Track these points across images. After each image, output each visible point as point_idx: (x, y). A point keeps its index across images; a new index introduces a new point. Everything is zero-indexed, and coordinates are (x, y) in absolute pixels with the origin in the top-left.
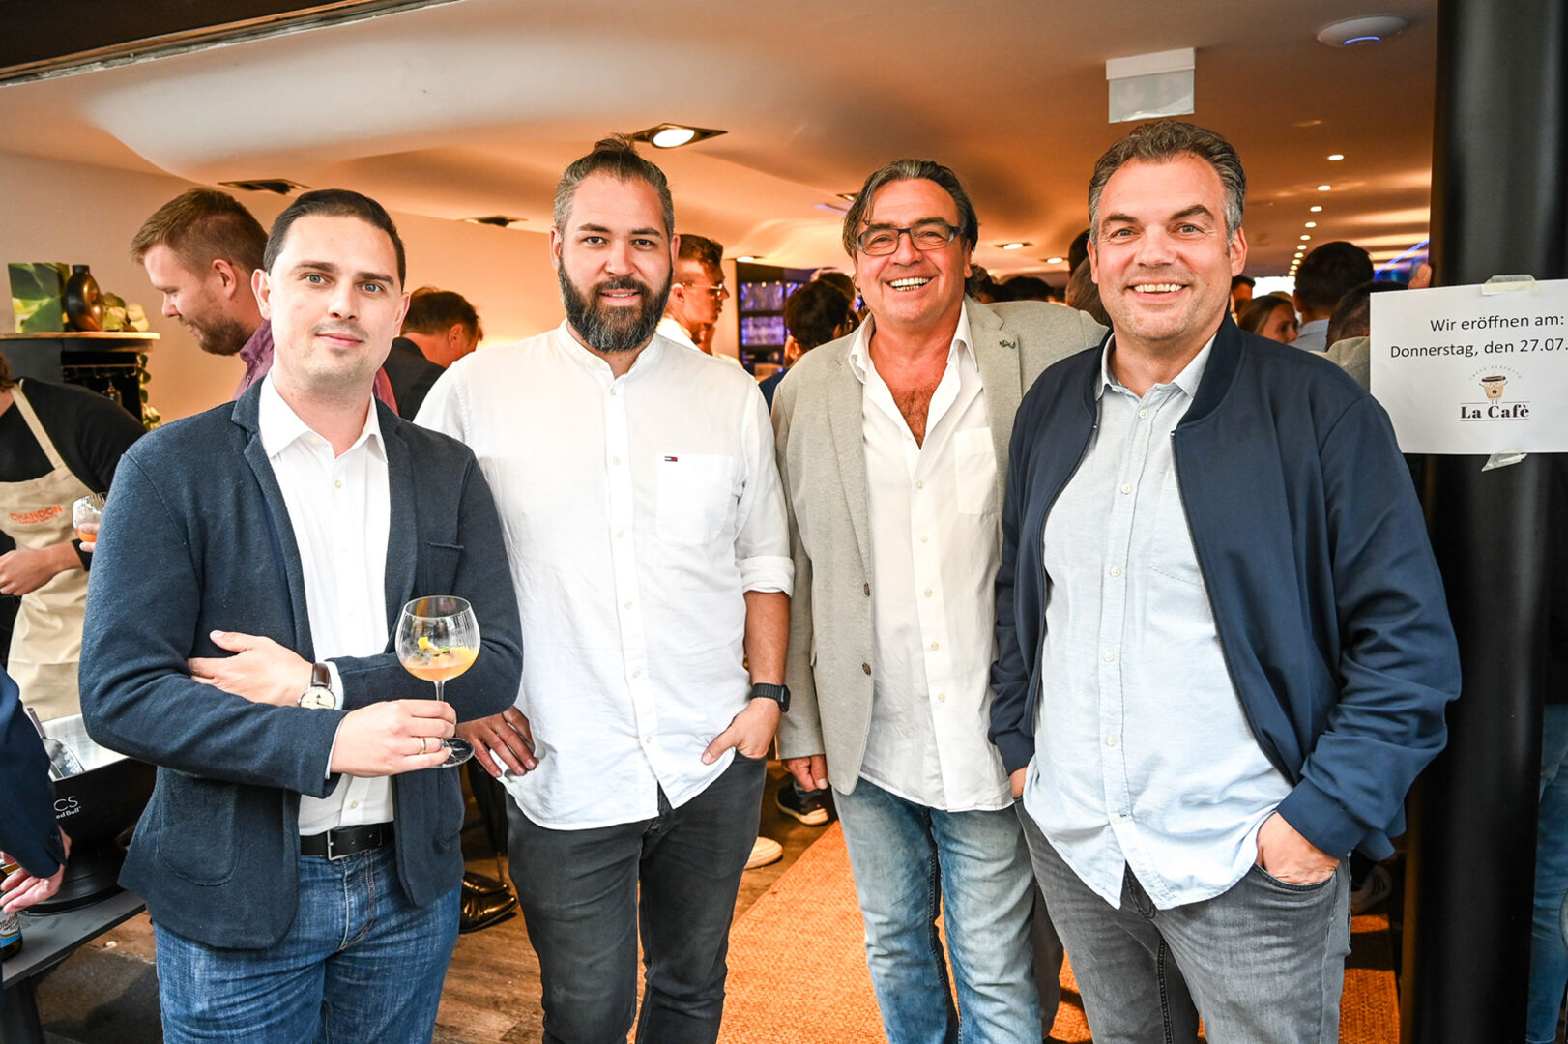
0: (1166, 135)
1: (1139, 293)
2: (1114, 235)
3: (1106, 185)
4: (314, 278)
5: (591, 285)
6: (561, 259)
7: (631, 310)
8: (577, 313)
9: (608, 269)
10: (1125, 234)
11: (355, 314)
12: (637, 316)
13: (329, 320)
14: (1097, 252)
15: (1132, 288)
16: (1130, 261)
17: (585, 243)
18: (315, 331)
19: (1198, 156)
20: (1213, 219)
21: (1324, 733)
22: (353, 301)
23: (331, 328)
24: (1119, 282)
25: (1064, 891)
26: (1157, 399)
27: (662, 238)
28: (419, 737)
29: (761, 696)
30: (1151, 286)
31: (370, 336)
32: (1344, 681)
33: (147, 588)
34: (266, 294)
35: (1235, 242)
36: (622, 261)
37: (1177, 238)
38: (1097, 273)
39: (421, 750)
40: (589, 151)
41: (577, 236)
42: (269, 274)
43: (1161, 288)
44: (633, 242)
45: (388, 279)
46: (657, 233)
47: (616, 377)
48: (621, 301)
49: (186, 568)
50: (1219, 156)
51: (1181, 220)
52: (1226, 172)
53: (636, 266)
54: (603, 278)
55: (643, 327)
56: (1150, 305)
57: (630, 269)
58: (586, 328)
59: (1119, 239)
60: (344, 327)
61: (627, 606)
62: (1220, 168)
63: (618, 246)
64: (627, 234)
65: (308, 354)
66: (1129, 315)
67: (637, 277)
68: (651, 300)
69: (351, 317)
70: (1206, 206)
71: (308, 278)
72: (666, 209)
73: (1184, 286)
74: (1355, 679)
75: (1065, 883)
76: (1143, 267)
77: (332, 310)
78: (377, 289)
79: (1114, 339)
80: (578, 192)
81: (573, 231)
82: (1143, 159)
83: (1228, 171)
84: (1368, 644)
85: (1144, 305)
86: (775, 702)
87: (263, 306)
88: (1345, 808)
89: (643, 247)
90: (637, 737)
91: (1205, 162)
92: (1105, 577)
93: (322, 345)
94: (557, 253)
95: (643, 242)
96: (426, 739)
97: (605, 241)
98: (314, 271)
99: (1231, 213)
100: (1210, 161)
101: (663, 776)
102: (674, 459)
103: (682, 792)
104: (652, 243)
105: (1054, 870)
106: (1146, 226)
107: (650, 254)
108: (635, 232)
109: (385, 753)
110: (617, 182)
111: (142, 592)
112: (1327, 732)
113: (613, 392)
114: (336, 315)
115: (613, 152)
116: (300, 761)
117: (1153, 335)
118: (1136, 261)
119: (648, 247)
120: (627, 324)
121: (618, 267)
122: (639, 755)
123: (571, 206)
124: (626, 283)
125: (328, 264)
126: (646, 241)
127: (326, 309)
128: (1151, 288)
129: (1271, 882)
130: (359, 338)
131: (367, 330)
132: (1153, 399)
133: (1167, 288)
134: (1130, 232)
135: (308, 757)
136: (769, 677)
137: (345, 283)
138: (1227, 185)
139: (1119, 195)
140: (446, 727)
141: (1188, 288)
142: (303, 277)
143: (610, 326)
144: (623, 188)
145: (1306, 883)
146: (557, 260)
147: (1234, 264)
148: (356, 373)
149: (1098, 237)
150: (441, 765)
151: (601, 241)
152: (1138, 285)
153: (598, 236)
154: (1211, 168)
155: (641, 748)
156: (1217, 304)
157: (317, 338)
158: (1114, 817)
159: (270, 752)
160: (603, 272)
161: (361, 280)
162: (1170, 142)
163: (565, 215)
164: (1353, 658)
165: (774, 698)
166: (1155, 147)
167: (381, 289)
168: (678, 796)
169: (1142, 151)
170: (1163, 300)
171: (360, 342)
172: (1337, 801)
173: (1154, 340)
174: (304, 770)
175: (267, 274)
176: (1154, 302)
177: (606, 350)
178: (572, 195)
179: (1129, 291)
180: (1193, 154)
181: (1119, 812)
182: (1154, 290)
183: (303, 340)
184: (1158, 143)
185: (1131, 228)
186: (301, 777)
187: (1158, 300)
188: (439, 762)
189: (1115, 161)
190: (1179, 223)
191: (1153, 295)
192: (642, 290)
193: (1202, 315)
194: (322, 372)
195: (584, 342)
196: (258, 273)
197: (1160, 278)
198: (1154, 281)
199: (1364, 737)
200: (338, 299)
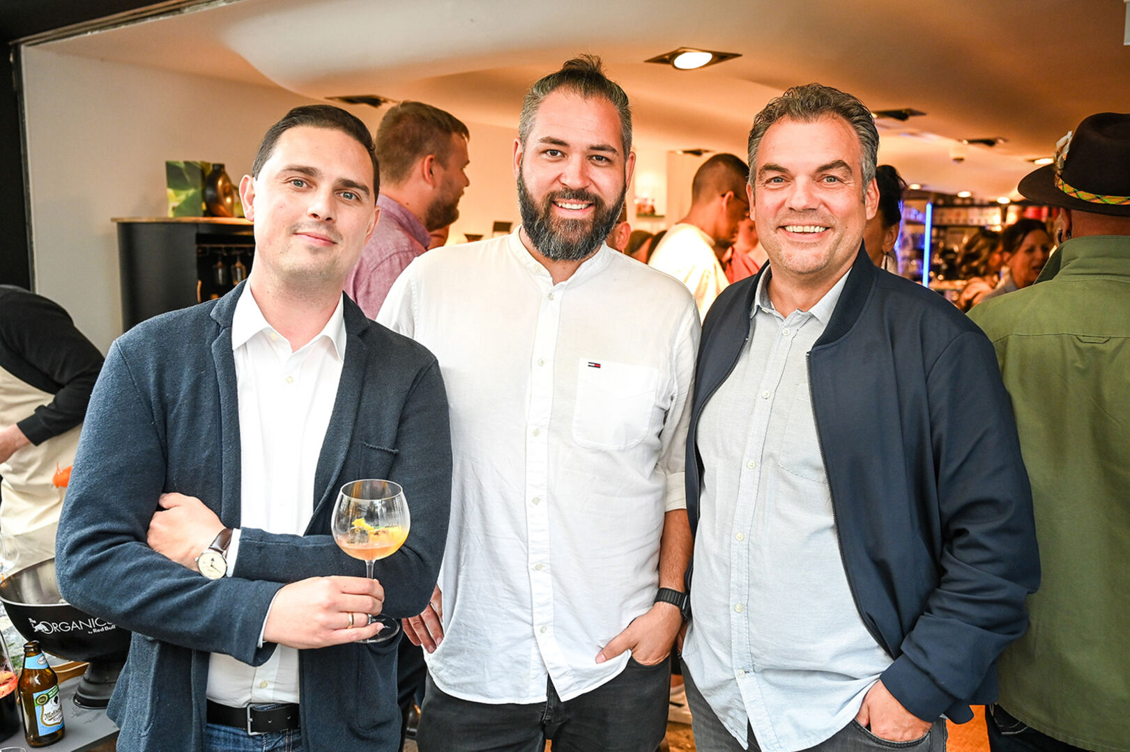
0: (813, 98)
1: (789, 232)
2: (768, 182)
3: (763, 138)
4: (298, 183)
5: (545, 193)
6: (521, 169)
7: (583, 223)
8: (531, 219)
9: (563, 180)
10: (778, 181)
11: (333, 216)
12: (588, 228)
13: (308, 219)
14: (754, 195)
15: (783, 227)
16: (782, 204)
17: (544, 156)
18: (293, 229)
19: (840, 117)
20: (851, 172)
21: (923, 615)
22: (332, 205)
23: (309, 227)
24: (773, 222)
25: (711, 739)
26: (798, 321)
27: (618, 155)
28: (348, 612)
29: (664, 601)
30: (799, 227)
31: (344, 238)
32: (944, 571)
33: (116, 459)
34: (251, 198)
35: (870, 191)
36: (577, 175)
37: (821, 187)
38: (754, 211)
39: (349, 625)
40: (558, 68)
41: (537, 147)
42: (257, 180)
43: (807, 229)
44: (591, 157)
45: (365, 188)
46: (614, 150)
47: (554, 285)
48: (572, 211)
49: (153, 444)
50: (857, 118)
51: (824, 173)
52: (862, 132)
53: (591, 180)
54: (557, 187)
55: (592, 238)
56: (798, 243)
57: (584, 182)
58: (537, 235)
59: (772, 185)
60: (321, 227)
61: (536, 501)
62: (858, 128)
63: (575, 160)
64: (585, 149)
65: (285, 251)
66: (780, 250)
67: (593, 190)
68: (603, 213)
69: (329, 219)
70: (846, 162)
71: (293, 182)
72: (625, 128)
73: (827, 228)
74: (953, 571)
75: (712, 732)
76: (793, 211)
77: (311, 211)
78: (354, 197)
79: (770, 269)
80: (542, 106)
81: (534, 142)
82: (793, 117)
83: (863, 131)
84: (962, 541)
85: (792, 243)
86: (676, 608)
87: (247, 209)
88: (933, 680)
89: (599, 163)
90: (532, 625)
91: (845, 122)
92: (743, 468)
93: (300, 243)
94: (518, 163)
95: (600, 158)
96: (354, 614)
97: (563, 154)
98: (299, 175)
99: (866, 166)
100: (850, 121)
101: (551, 666)
102: (598, 366)
103: (571, 686)
104: (607, 159)
105: (704, 720)
106: (795, 176)
107: (607, 170)
108: (593, 148)
109: (315, 626)
110: (579, 98)
111: (111, 463)
112: (926, 613)
113: (550, 296)
114: (315, 215)
115: (580, 71)
116: (238, 625)
117: (800, 269)
118: (787, 205)
119: (604, 163)
120: (576, 236)
121: (573, 181)
122: (531, 642)
123: (534, 119)
124: (580, 195)
125: (312, 168)
126: (603, 157)
127: (306, 210)
128: (800, 229)
129: (874, 741)
130: (334, 239)
131: (342, 233)
132: (795, 321)
133: (812, 229)
134: (782, 179)
135: (245, 623)
136: (674, 585)
137: (325, 188)
138: (863, 142)
139: (773, 148)
140: (374, 604)
141: (830, 230)
142: (288, 181)
143: (561, 235)
144: (584, 103)
145: (903, 741)
146: (518, 170)
147: (868, 209)
148: (328, 272)
149: (756, 182)
150: (365, 640)
151: (559, 154)
152: (787, 226)
153: (556, 149)
154: (850, 127)
155: (534, 636)
156: (854, 244)
157: (294, 236)
158: (738, 673)
159: (211, 615)
160: (557, 182)
161: (340, 187)
162: (817, 104)
163: (528, 126)
164: (951, 552)
165: (675, 604)
166: (804, 108)
167: (357, 198)
168: (567, 689)
169: (793, 111)
170: (809, 239)
171: (334, 243)
172: (927, 674)
173: (800, 273)
174: (241, 635)
175: (254, 178)
176: (802, 241)
177: (555, 259)
178: (536, 108)
179: (780, 229)
180: (836, 115)
181: (743, 668)
182: (801, 231)
183: (281, 238)
184: (807, 104)
185: (783, 176)
186: (237, 640)
187: (805, 239)
188: (364, 637)
189: (770, 117)
190: (823, 174)
191: (801, 235)
192: (596, 202)
193: (841, 252)
194: (296, 268)
195: (534, 250)
196: (246, 178)
197: (808, 221)
198: (802, 223)
199: (954, 620)
200: (318, 201)
